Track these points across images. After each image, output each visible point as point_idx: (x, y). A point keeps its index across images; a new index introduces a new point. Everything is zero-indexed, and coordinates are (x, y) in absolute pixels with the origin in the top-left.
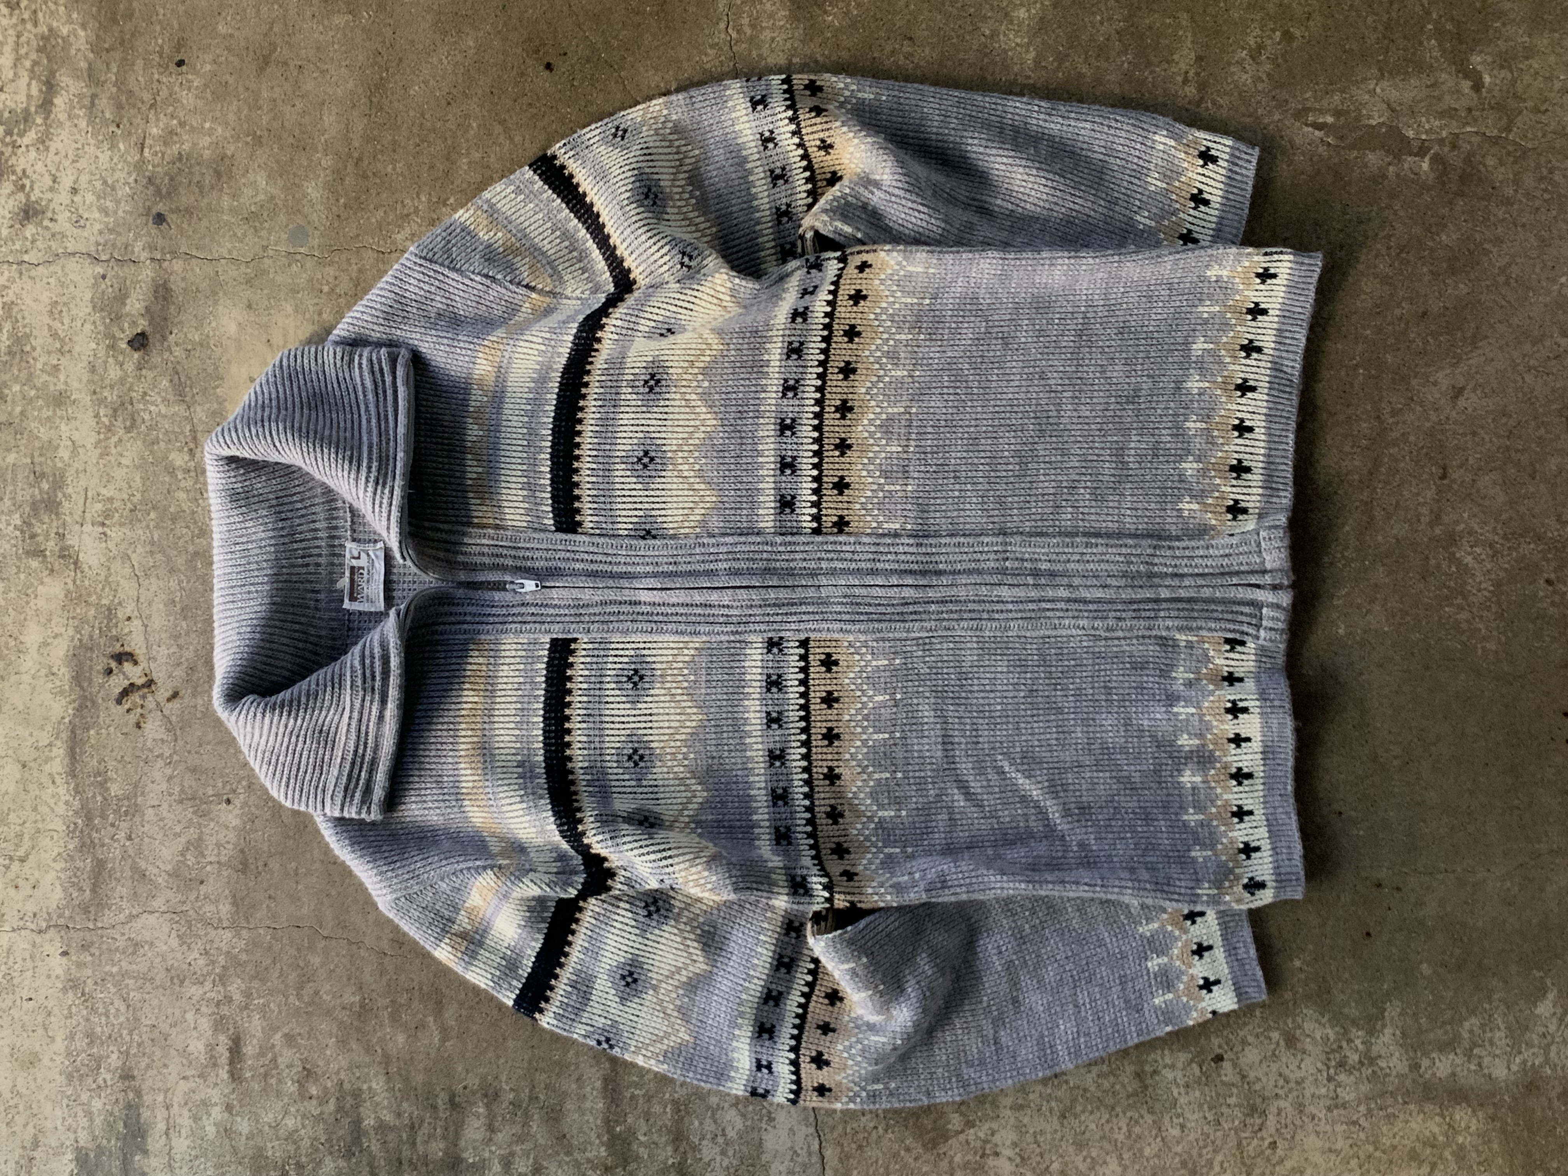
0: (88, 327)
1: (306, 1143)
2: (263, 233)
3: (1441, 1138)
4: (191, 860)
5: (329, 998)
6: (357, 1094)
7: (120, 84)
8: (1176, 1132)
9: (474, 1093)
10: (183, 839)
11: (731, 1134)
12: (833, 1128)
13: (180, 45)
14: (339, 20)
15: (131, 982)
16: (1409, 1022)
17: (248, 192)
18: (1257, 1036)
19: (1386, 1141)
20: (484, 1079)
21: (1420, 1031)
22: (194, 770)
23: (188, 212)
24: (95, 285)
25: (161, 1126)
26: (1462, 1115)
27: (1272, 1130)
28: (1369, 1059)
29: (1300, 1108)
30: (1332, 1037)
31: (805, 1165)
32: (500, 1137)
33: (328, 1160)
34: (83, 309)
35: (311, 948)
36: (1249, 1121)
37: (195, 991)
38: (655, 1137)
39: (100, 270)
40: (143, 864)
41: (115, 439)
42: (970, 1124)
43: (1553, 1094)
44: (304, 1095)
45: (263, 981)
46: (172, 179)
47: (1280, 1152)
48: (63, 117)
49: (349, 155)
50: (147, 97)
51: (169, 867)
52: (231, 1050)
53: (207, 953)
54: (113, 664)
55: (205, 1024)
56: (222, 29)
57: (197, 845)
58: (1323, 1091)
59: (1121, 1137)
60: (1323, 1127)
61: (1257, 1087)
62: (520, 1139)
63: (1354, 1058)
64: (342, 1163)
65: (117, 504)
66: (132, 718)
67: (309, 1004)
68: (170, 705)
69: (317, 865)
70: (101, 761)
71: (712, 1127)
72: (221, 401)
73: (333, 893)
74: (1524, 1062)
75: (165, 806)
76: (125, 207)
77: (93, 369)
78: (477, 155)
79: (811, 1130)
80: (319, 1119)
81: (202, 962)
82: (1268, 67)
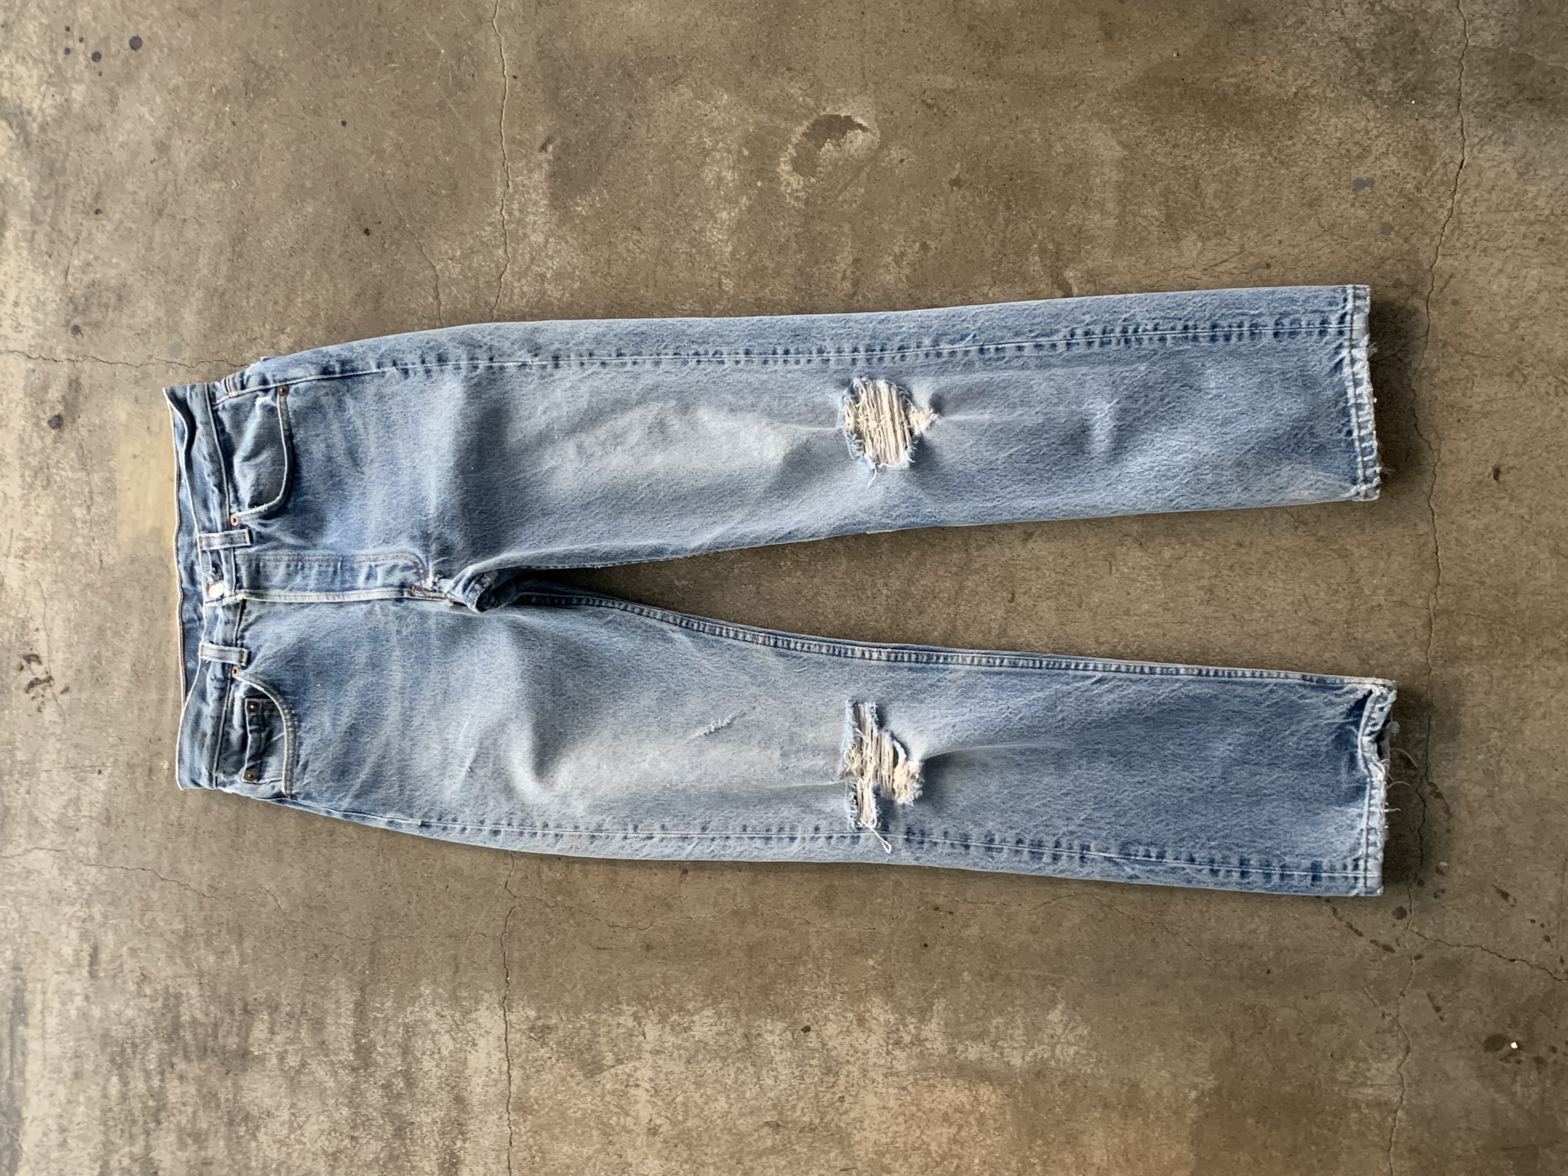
0: (21, 408)
1: (139, 1029)
2: (150, 346)
3: (968, 1107)
4: (71, 812)
5: (161, 924)
6: (178, 996)
7: (53, 225)
8: (770, 1082)
9: (261, 1004)
10: (66, 798)
11: (445, 1052)
12: (519, 1055)
13: (98, 197)
14: (216, 186)
15: (23, 899)
16: (951, 1015)
17: (140, 312)
18: (836, 1015)
19: (926, 1104)
20: (269, 994)
21: (958, 1024)
22: (76, 746)
23: (96, 325)
24: (27, 377)
25: (39, 1006)
26: (985, 1091)
27: (842, 1088)
28: (918, 1041)
29: (864, 1072)
30: (892, 1021)
31: (496, 1081)
32: (279, 1038)
33: (155, 1043)
34: (18, 395)
35: (152, 886)
36: (826, 1079)
37: (68, 910)
38: (390, 1050)
39: (31, 365)
40: (36, 813)
41: (34, 494)
42: (619, 1061)
43: (1055, 1082)
44: (140, 994)
45: (117, 907)
46: (87, 300)
47: (846, 1105)
48: (11, 247)
49: (216, 290)
50: (72, 235)
51: (55, 817)
52: (91, 956)
53: (77, 882)
54: (24, 663)
55: (74, 934)
56: (130, 187)
57: (76, 802)
58: (882, 1062)
59: (729, 1082)
60: (881, 1089)
61: (834, 1053)
62: (291, 1041)
63: (907, 1039)
64: (164, 1046)
65: (33, 543)
66: (35, 704)
67: (148, 927)
68: (63, 697)
69: (159, 825)
70: (12, 734)
71: (431, 1046)
72: (111, 471)
73: (170, 846)
74: (1036, 1055)
75: (55, 771)
76: (51, 319)
77: (22, 441)
78: (308, 296)
79: (503, 1055)
80: (150, 1012)
81: (74, 889)
82: (907, 271)
